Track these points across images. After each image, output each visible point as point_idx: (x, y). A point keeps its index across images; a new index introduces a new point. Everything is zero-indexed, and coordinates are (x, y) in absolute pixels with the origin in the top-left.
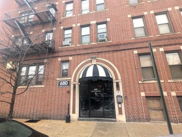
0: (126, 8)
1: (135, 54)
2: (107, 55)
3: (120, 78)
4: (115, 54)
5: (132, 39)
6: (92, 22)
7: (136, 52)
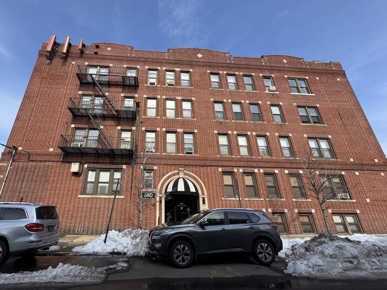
0: (213, 122)
1: (219, 171)
2: (194, 169)
3: (206, 193)
4: (202, 168)
5: (218, 156)
6: (179, 130)
7: (220, 169)
